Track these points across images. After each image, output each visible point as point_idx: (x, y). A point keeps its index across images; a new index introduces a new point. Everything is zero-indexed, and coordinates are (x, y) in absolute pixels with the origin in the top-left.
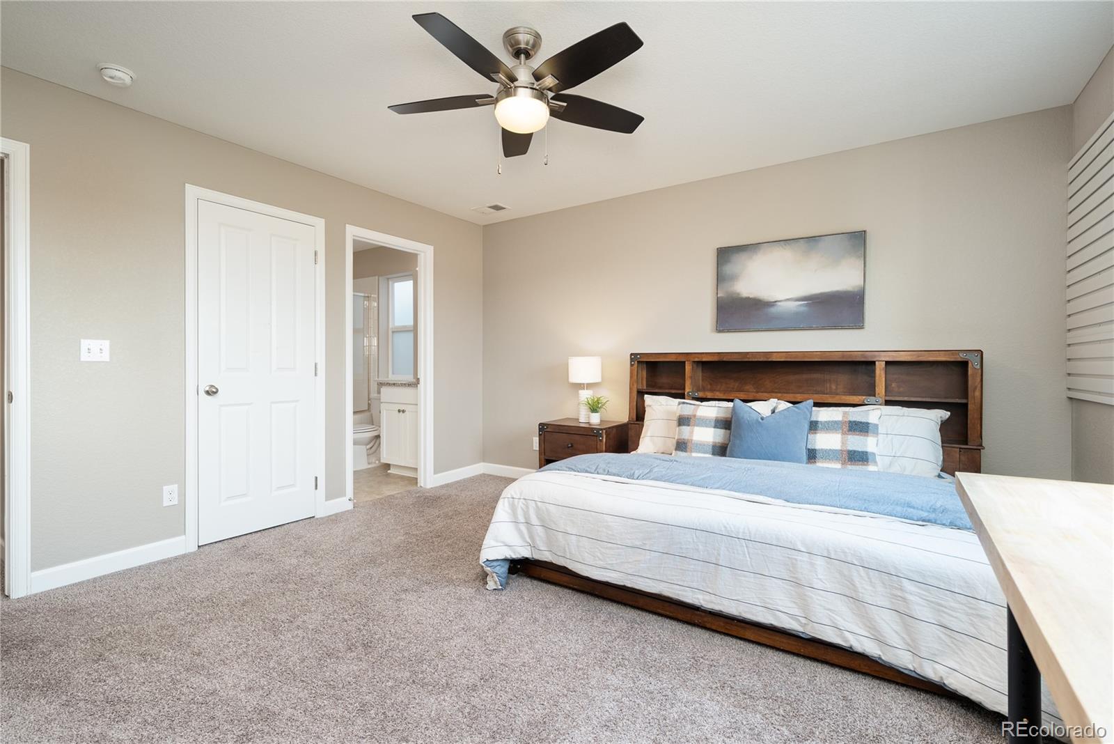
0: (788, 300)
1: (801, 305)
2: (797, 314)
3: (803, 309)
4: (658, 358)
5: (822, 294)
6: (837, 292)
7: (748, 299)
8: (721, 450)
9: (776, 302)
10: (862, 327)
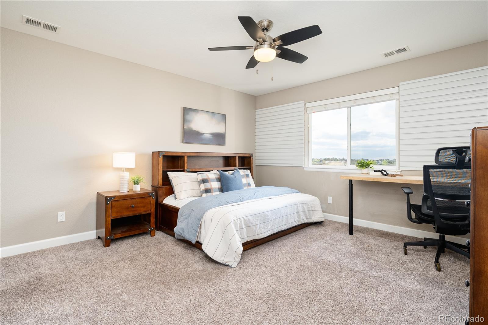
0: (207, 133)
1: (211, 136)
2: (210, 139)
3: (211, 137)
4: (173, 154)
5: (216, 133)
6: (220, 133)
7: (195, 131)
8: (222, 190)
9: (204, 133)
10: (225, 145)
